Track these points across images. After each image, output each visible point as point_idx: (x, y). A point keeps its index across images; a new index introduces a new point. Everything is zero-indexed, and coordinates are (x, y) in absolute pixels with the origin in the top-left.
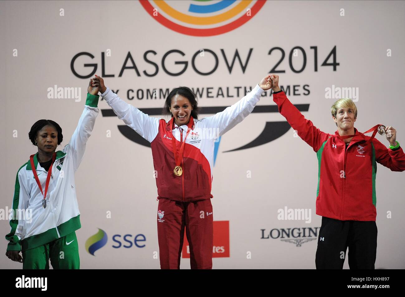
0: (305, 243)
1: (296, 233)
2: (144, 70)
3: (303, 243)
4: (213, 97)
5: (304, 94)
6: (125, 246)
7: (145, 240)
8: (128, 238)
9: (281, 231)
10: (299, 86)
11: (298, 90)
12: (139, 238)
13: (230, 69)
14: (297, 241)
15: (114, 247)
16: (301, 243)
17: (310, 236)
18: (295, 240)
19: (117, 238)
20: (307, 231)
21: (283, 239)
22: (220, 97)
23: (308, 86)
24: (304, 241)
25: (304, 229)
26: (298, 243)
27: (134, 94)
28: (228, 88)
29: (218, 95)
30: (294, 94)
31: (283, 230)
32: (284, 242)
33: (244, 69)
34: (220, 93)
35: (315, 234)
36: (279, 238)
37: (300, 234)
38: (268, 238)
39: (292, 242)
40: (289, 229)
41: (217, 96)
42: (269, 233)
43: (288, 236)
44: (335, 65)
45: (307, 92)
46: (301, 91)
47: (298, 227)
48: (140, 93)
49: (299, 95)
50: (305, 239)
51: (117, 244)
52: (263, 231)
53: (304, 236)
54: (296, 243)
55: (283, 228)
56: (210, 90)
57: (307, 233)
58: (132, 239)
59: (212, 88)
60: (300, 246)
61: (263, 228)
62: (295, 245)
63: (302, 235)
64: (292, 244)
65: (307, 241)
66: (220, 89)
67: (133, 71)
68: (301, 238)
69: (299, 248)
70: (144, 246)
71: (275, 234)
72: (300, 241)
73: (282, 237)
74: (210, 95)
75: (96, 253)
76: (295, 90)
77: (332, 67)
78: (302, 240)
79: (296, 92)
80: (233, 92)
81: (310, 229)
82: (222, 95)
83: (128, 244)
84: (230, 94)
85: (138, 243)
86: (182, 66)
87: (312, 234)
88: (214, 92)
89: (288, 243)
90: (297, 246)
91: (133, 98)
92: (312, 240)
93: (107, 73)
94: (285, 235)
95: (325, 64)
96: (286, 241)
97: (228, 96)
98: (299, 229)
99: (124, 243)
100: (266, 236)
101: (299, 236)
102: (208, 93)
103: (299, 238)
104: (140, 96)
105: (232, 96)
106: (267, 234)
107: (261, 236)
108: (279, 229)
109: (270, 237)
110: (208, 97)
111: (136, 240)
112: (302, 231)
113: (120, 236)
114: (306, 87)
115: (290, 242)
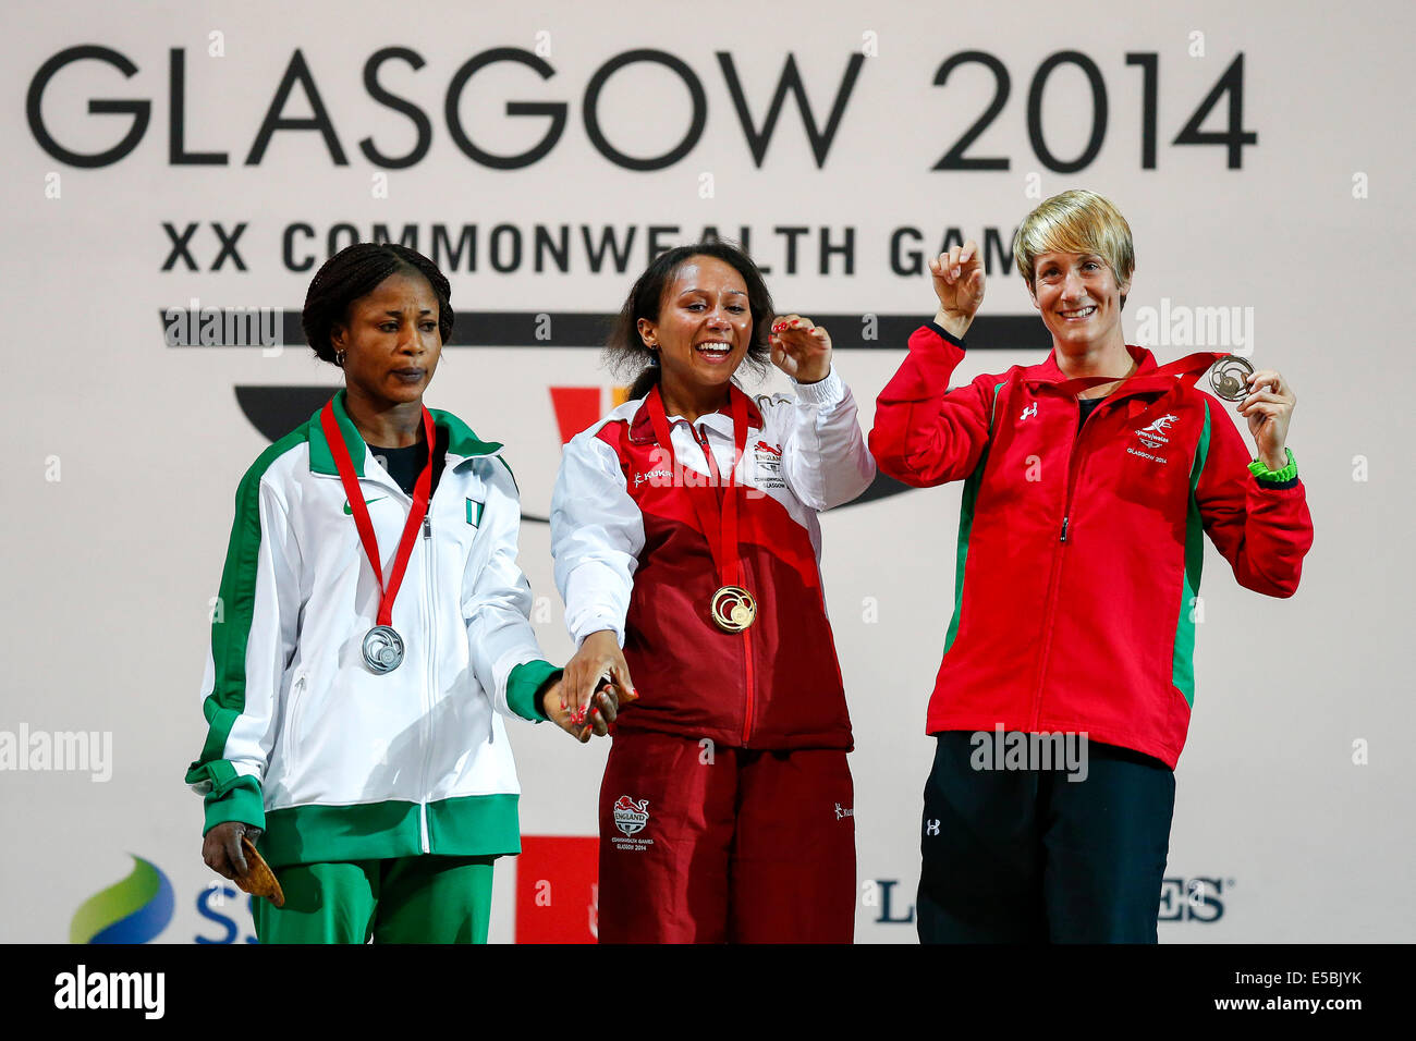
2: (363, 136)
13: (759, 145)
28: (745, 233)
33: (821, 145)
44: (1237, 140)
48: (344, 240)
51: (218, 931)
52: (887, 885)
59: (672, 229)
66: (711, 233)
67: (315, 138)
80: (766, 249)
86: (541, 125)
91: (309, 263)
93: (191, 146)
95: (1191, 135)
100: (898, 910)
102: (654, 249)
106: (903, 901)
107: (878, 913)
113: (230, 894)
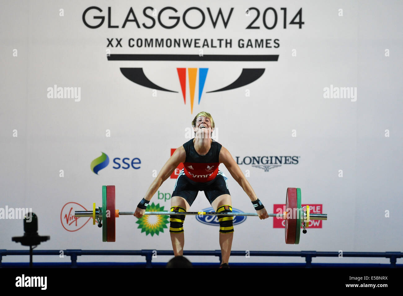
0: (272, 169)
1: (264, 160)
3: (270, 168)
4: (199, 47)
5: (275, 47)
6: (123, 168)
7: (140, 163)
8: (126, 161)
9: (252, 159)
10: (270, 40)
11: (269, 43)
12: (135, 161)
14: (265, 167)
15: (114, 168)
16: (269, 169)
17: (276, 163)
18: (264, 166)
19: (117, 161)
20: (274, 159)
21: (253, 165)
22: (206, 47)
23: (278, 40)
24: (271, 167)
25: (271, 157)
26: (266, 169)
27: (135, 43)
28: (212, 40)
29: (204, 45)
30: (267, 47)
31: (254, 158)
32: (255, 168)
34: (205, 44)
35: (281, 162)
36: (251, 165)
37: (267, 161)
38: (242, 164)
39: (261, 168)
40: (259, 157)
41: (203, 47)
42: (242, 160)
43: (258, 162)
45: (277, 45)
46: (272, 44)
47: (267, 156)
48: (140, 41)
49: (271, 47)
50: (272, 166)
51: (117, 166)
52: (238, 158)
53: (271, 163)
54: (265, 169)
55: (254, 156)
56: (197, 41)
57: (274, 161)
58: (129, 162)
59: (199, 40)
60: (268, 171)
61: (238, 156)
62: (264, 170)
63: (269, 162)
64: (261, 169)
65: (274, 167)
66: (206, 40)
68: (269, 164)
69: (267, 173)
70: (139, 168)
71: (247, 161)
72: (268, 167)
73: (253, 163)
74: (197, 45)
75: (99, 172)
76: (267, 43)
77: (298, 26)
78: (270, 166)
79: (269, 45)
80: (216, 43)
81: (276, 158)
82: (207, 45)
83: (126, 166)
84: (214, 45)
85: (135, 165)
87: (278, 162)
88: (201, 43)
89: (258, 169)
90: (265, 171)
91: (133, 45)
92: (277, 166)
94: (255, 162)
96: (256, 167)
97: (212, 46)
98: (267, 158)
99: (123, 165)
100: (240, 162)
101: (267, 163)
102: (196, 43)
103: (267, 165)
104: (139, 44)
105: (216, 47)
106: (240, 161)
108: (251, 157)
109: (243, 163)
110: (195, 46)
111: (132, 163)
112: (269, 159)
113: (119, 159)
114: (277, 41)
115: (259, 168)
